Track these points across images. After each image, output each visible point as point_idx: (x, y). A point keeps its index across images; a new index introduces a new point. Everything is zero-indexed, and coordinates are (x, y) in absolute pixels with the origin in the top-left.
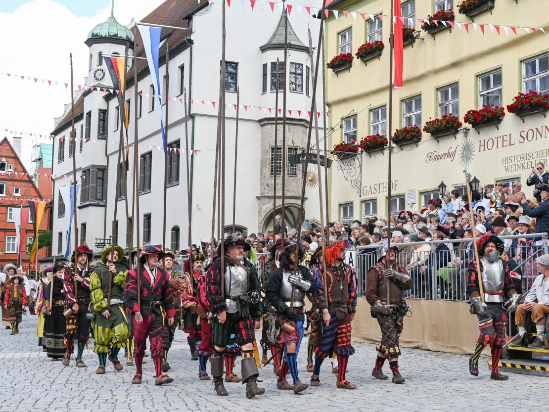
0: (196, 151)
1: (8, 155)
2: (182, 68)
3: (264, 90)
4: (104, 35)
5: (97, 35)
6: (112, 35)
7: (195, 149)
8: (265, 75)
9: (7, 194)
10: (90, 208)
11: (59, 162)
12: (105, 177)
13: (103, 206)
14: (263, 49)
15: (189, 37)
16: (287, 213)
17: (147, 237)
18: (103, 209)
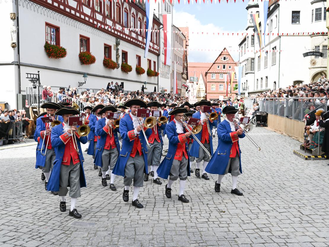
0: (281, 51)
1: (226, 54)
2: (276, 16)
3: (312, 21)
4: (253, 5)
5: (250, 5)
6: (256, 4)
7: (281, 50)
8: (313, 15)
9: (226, 69)
10: (249, 74)
11: (241, 56)
12: (254, 62)
13: (254, 73)
14: (312, 3)
15: (278, 3)
16: (323, 74)
17: (267, 85)
18: (253, 74)
